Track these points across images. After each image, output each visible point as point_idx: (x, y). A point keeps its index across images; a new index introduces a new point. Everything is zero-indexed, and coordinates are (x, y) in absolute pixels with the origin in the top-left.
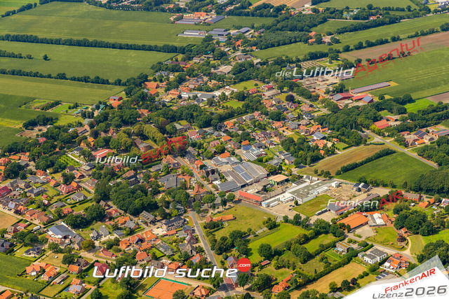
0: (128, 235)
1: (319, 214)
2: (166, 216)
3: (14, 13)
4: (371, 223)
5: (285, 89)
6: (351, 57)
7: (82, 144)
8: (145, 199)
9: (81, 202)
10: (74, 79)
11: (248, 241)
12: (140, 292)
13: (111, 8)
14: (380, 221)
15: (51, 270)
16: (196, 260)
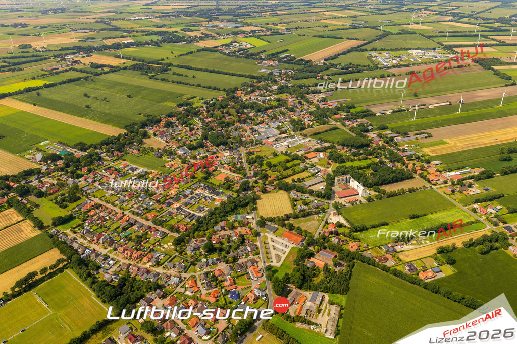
0: (212, 154)
1: (297, 152)
2: (230, 148)
3: (184, 55)
4: (318, 157)
5: (299, 98)
7: (201, 115)
8: (222, 139)
9: (195, 140)
10: (204, 87)
11: (263, 160)
12: (212, 177)
13: (230, 56)
14: (322, 156)
15: (176, 165)
16: (239, 166)
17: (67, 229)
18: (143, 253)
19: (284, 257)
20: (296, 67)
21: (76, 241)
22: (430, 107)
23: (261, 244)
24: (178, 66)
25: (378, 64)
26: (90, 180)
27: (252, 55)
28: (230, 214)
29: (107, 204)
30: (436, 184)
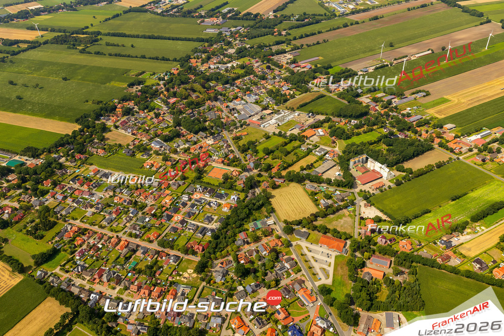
0: (194, 144)
1: (291, 130)
2: (212, 134)
3: (109, 19)
4: (317, 134)
5: (265, 62)
6: (298, 43)
7: (161, 95)
9: (167, 128)
10: (150, 58)
11: (256, 146)
12: (204, 174)
13: (164, 16)
14: (322, 133)
15: (157, 164)
16: (231, 156)
17: (55, 268)
18: (163, 289)
19: (331, 270)
20: (246, 23)
21: (72, 283)
22: (413, 58)
23: (297, 256)
24: (109, 34)
25: (334, 10)
26: (60, 197)
27: (190, 12)
28: (246, 222)
29: (93, 226)
30: (461, 153)
